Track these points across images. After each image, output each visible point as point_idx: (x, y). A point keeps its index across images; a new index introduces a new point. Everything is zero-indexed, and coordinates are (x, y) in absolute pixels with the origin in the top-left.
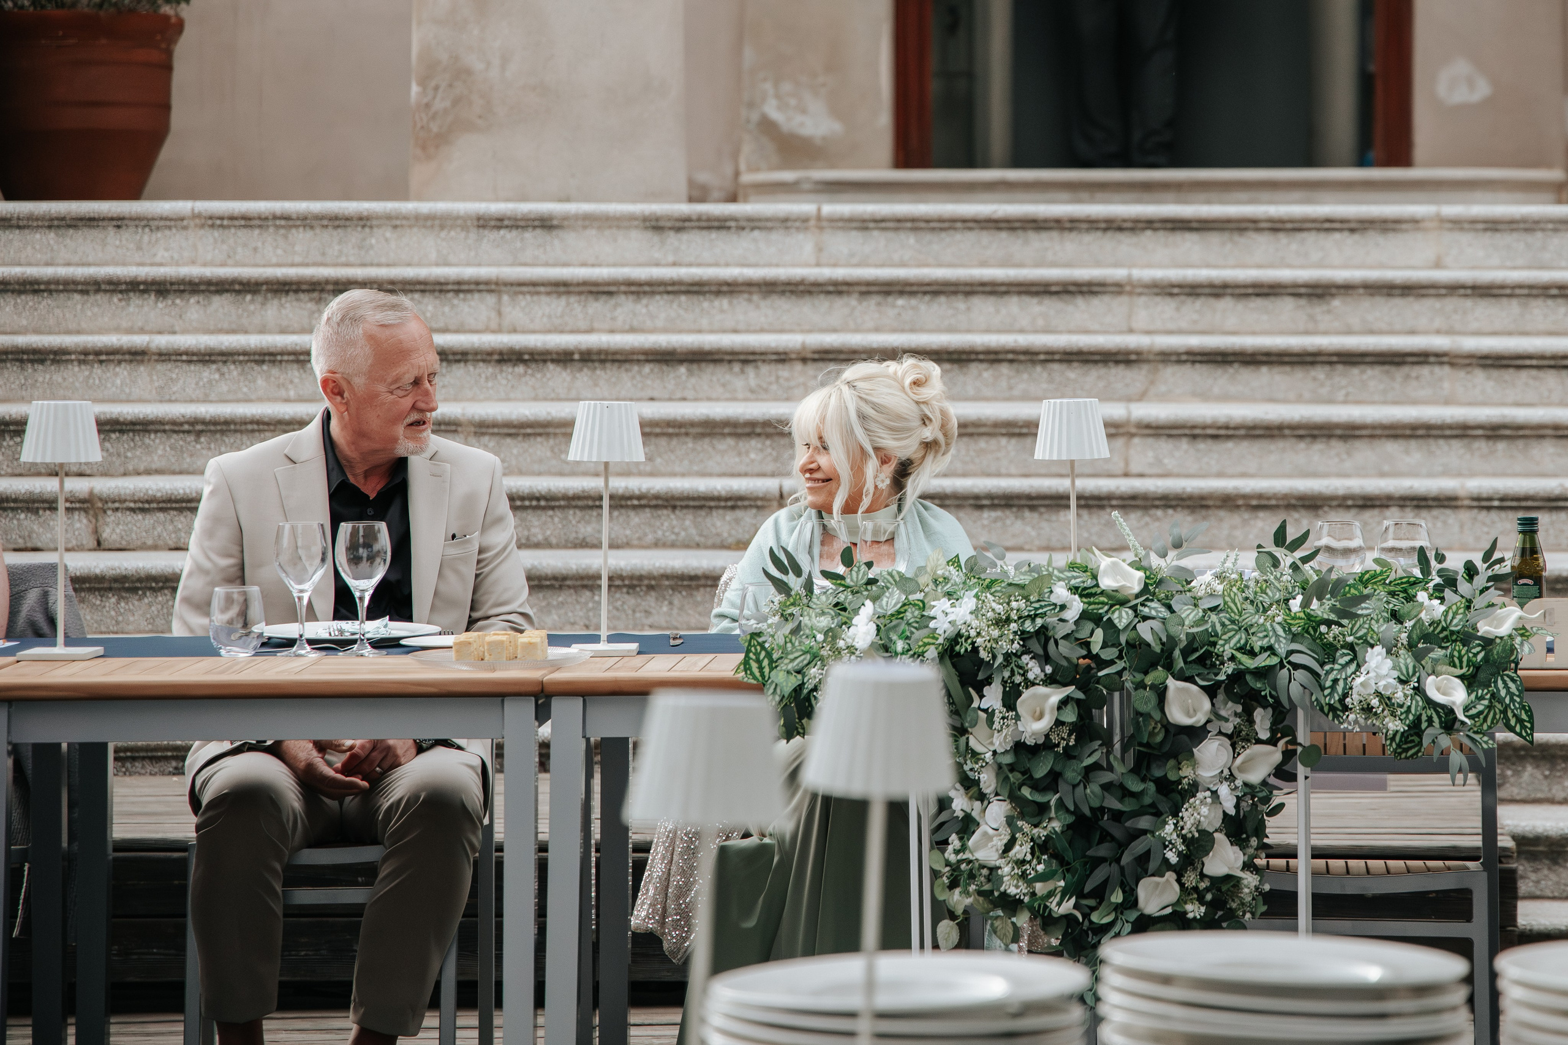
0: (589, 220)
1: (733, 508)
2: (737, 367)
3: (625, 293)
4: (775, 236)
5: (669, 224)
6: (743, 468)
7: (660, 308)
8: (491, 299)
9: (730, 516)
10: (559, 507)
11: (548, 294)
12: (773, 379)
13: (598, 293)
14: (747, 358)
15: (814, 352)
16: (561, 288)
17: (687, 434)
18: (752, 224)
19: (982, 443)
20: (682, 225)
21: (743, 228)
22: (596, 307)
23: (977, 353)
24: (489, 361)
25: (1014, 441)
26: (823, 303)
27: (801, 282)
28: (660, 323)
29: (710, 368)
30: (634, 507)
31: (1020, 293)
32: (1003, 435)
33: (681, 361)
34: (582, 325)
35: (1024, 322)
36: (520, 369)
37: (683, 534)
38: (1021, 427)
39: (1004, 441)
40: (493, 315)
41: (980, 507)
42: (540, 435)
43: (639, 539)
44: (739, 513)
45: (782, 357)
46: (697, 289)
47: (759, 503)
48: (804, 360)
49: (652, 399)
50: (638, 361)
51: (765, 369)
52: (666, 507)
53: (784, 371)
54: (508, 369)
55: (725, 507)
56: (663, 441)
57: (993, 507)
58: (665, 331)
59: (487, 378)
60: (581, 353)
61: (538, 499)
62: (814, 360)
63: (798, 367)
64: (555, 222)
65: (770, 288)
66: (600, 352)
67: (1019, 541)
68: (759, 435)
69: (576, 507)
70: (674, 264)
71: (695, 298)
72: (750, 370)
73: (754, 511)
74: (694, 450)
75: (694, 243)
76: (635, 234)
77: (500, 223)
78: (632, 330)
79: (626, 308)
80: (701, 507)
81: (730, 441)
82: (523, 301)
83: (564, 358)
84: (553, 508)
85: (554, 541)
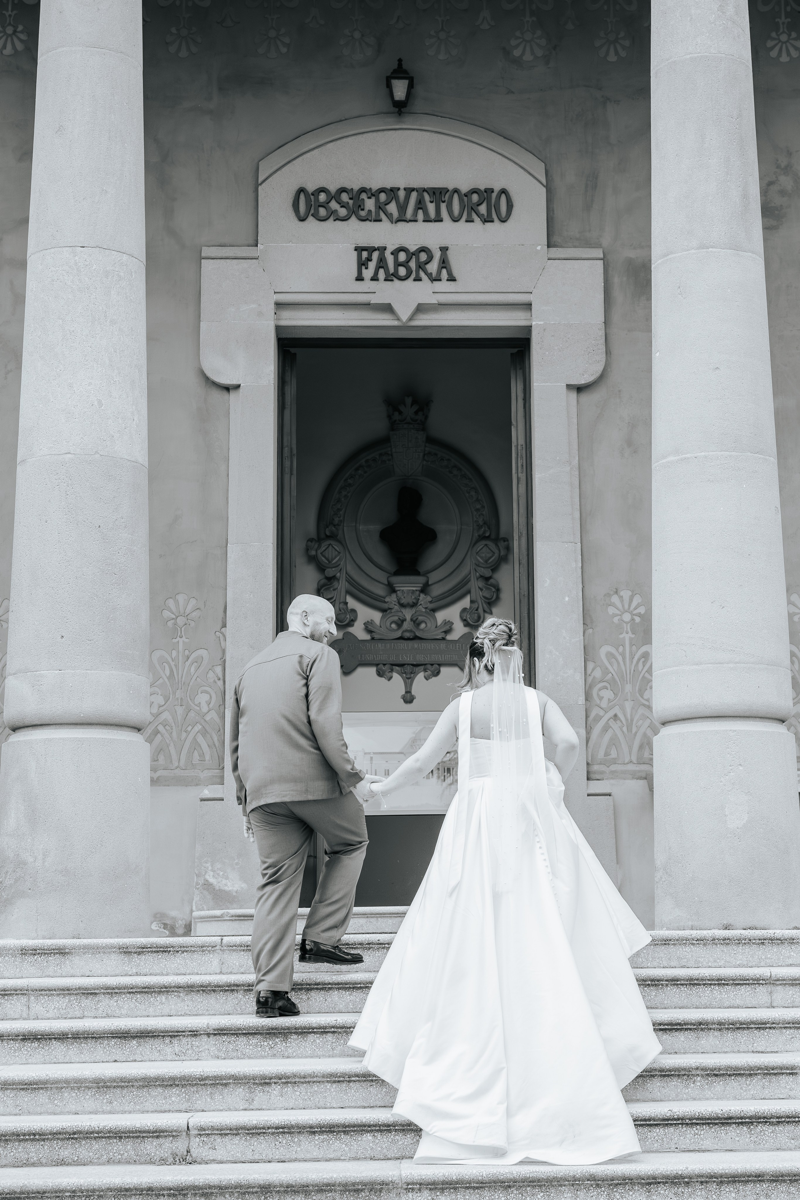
0: (87, 949)
1: (158, 1137)
2: (167, 1040)
3: (104, 994)
4: (195, 956)
5: (133, 950)
6: (167, 1107)
7: (126, 1003)
8: (24, 999)
9: (156, 1142)
10: (48, 1139)
11: (58, 995)
12: (189, 1046)
13: (88, 994)
14: (174, 1034)
15: (215, 1030)
16: (66, 991)
17: (133, 1086)
18: (183, 949)
19: (315, 1087)
20: (142, 950)
21: (178, 952)
22: (87, 1002)
23: (313, 1029)
24: (17, 1040)
25: (334, 1086)
26: (222, 997)
27: (209, 985)
28: (124, 1012)
29: (151, 1041)
30: (95, 1138)
31: (339, 989)
32: (328, 1081)
33: (134, 1037)
34: (78, 1014)
35: (341, 1007)
36: (36, 1044)
37: (126, 1154)
38: (340, 1077)
39: (329, 1085)
40: (25, 1008)
41: (314, 1133)
42: (42, 1088)
43: (98, 1158)
44: (161, 1140)
45: (194, 1033)
46: (147, 990)
47: (174, 1134)
48: (208, 1035)
49: (116, 1061)
50: (108, 1037)
51: (184, 1040)
52: (116, 1138)
53: (196, 1042)
54: (28, 1044)
55: (153, 1137)
56: (118, 1091)
57: (322, 1132)
58: (128, 1016)
59: (15, 1050)
60: (73, 1034)
61: (34, 1135)
62: (215, 1034)
63: (205, 1038)
64: (67, 951)
65: (190, 988)
66: (84, 1032)
67: (338, 1154)
68: (178, 1085)
69: (58, 1139)
70: (137, 974)
71: (146, 996)
72: (175, 1041)
73: (171, 1138)
74: (137, 1096)
75: (147, 962)
76: (113, 956)
77: (35, 952)
78: (108, 1016)
79: (105, 1003)
80: (138, 1137)
81: (160, 1090)
82: (43, 1000)
83: (62, 1037)
84: (44, 1140)
85: (44, 1161)
